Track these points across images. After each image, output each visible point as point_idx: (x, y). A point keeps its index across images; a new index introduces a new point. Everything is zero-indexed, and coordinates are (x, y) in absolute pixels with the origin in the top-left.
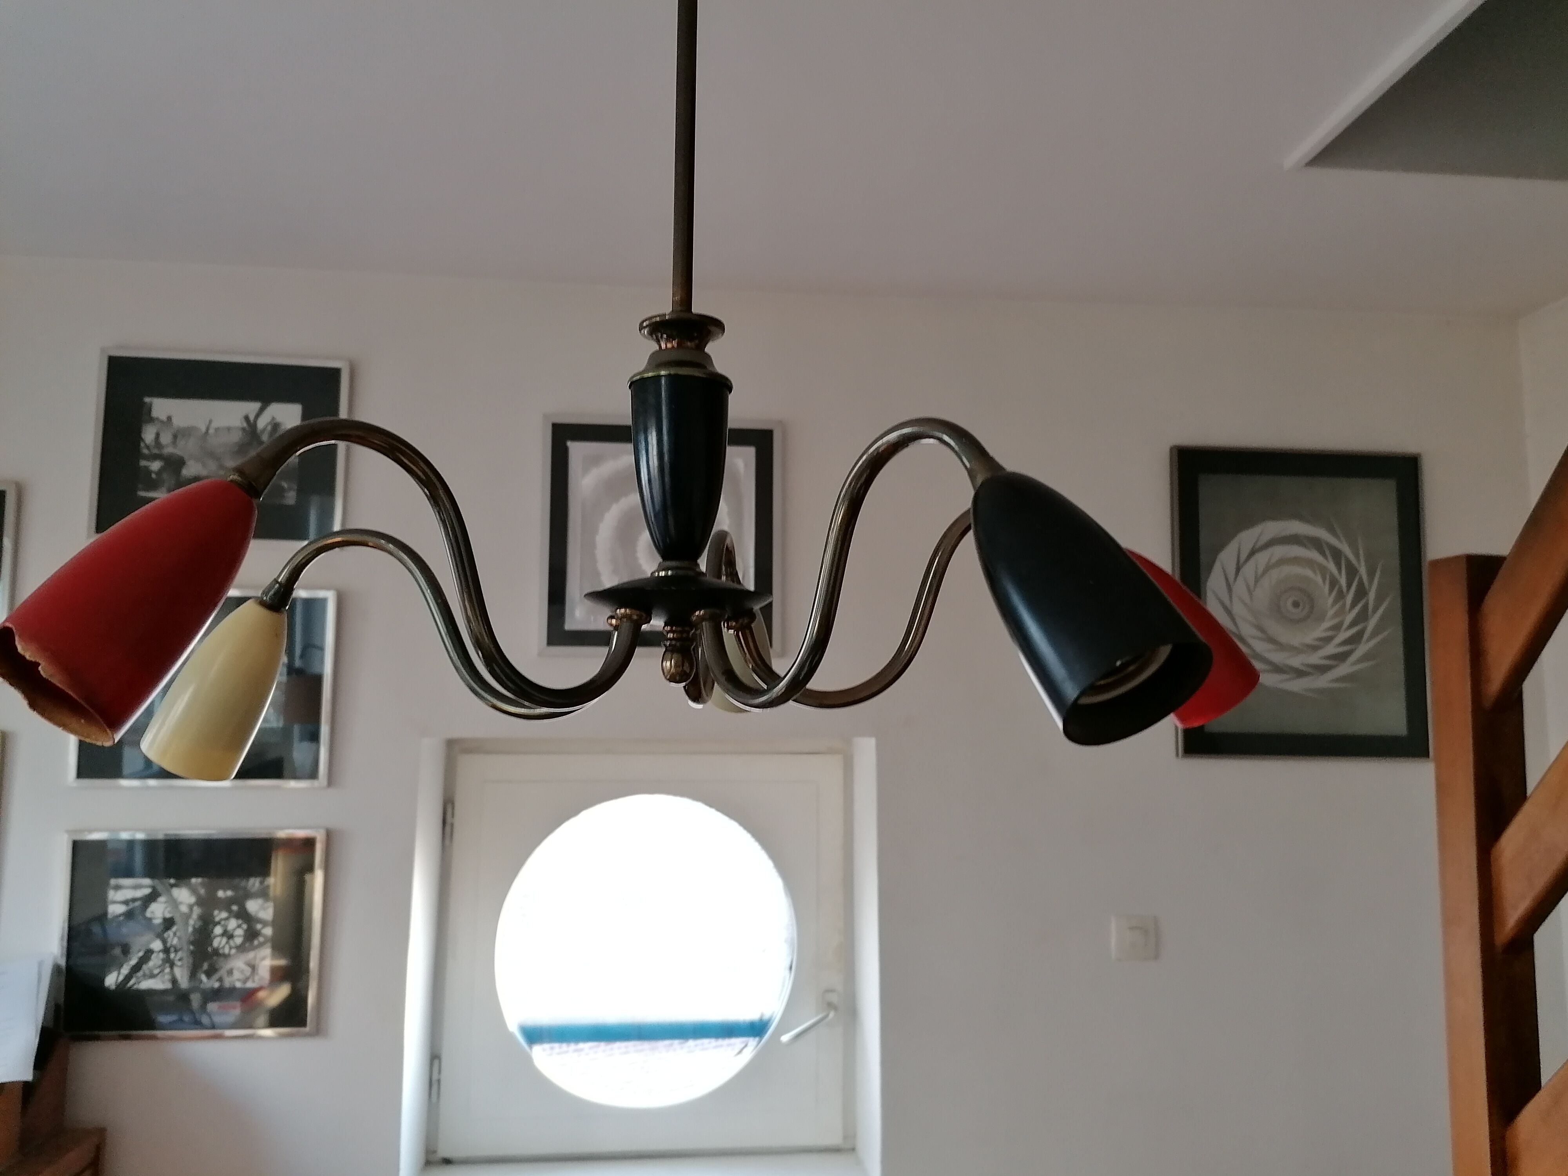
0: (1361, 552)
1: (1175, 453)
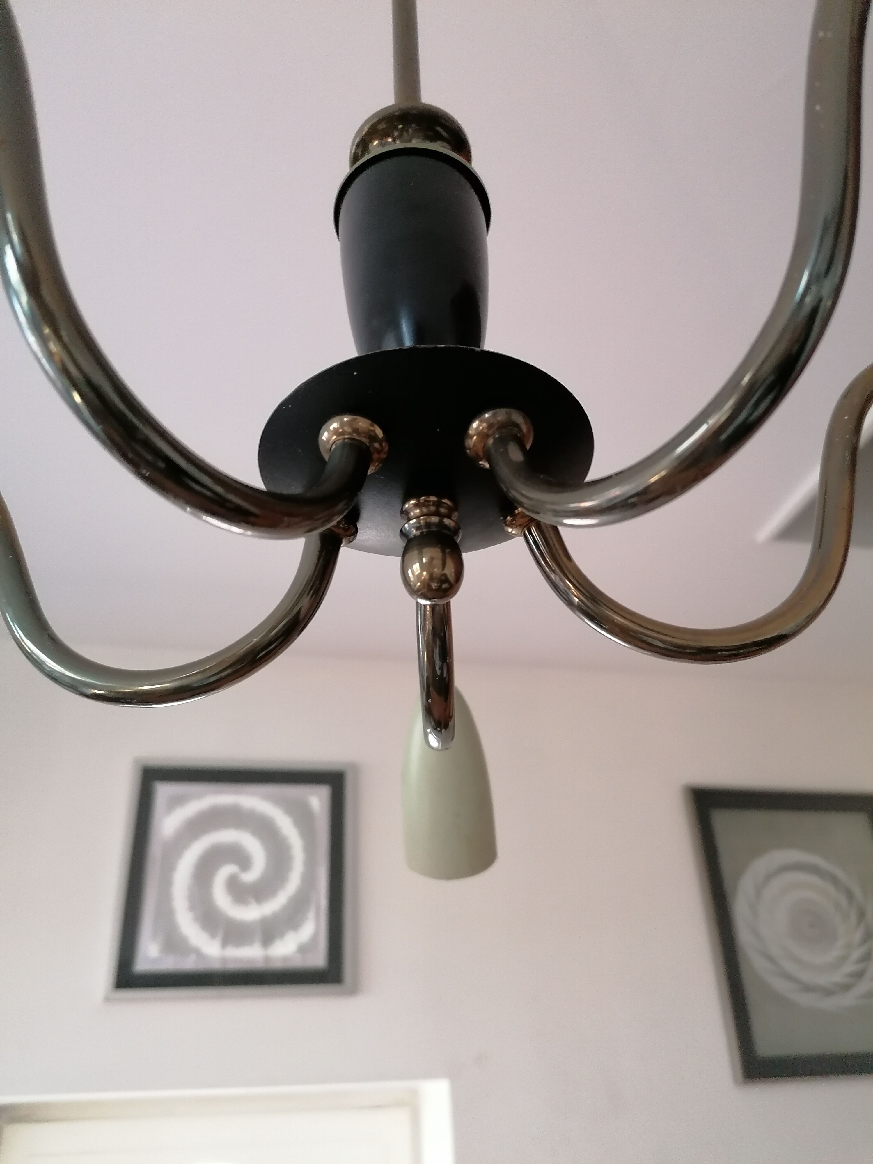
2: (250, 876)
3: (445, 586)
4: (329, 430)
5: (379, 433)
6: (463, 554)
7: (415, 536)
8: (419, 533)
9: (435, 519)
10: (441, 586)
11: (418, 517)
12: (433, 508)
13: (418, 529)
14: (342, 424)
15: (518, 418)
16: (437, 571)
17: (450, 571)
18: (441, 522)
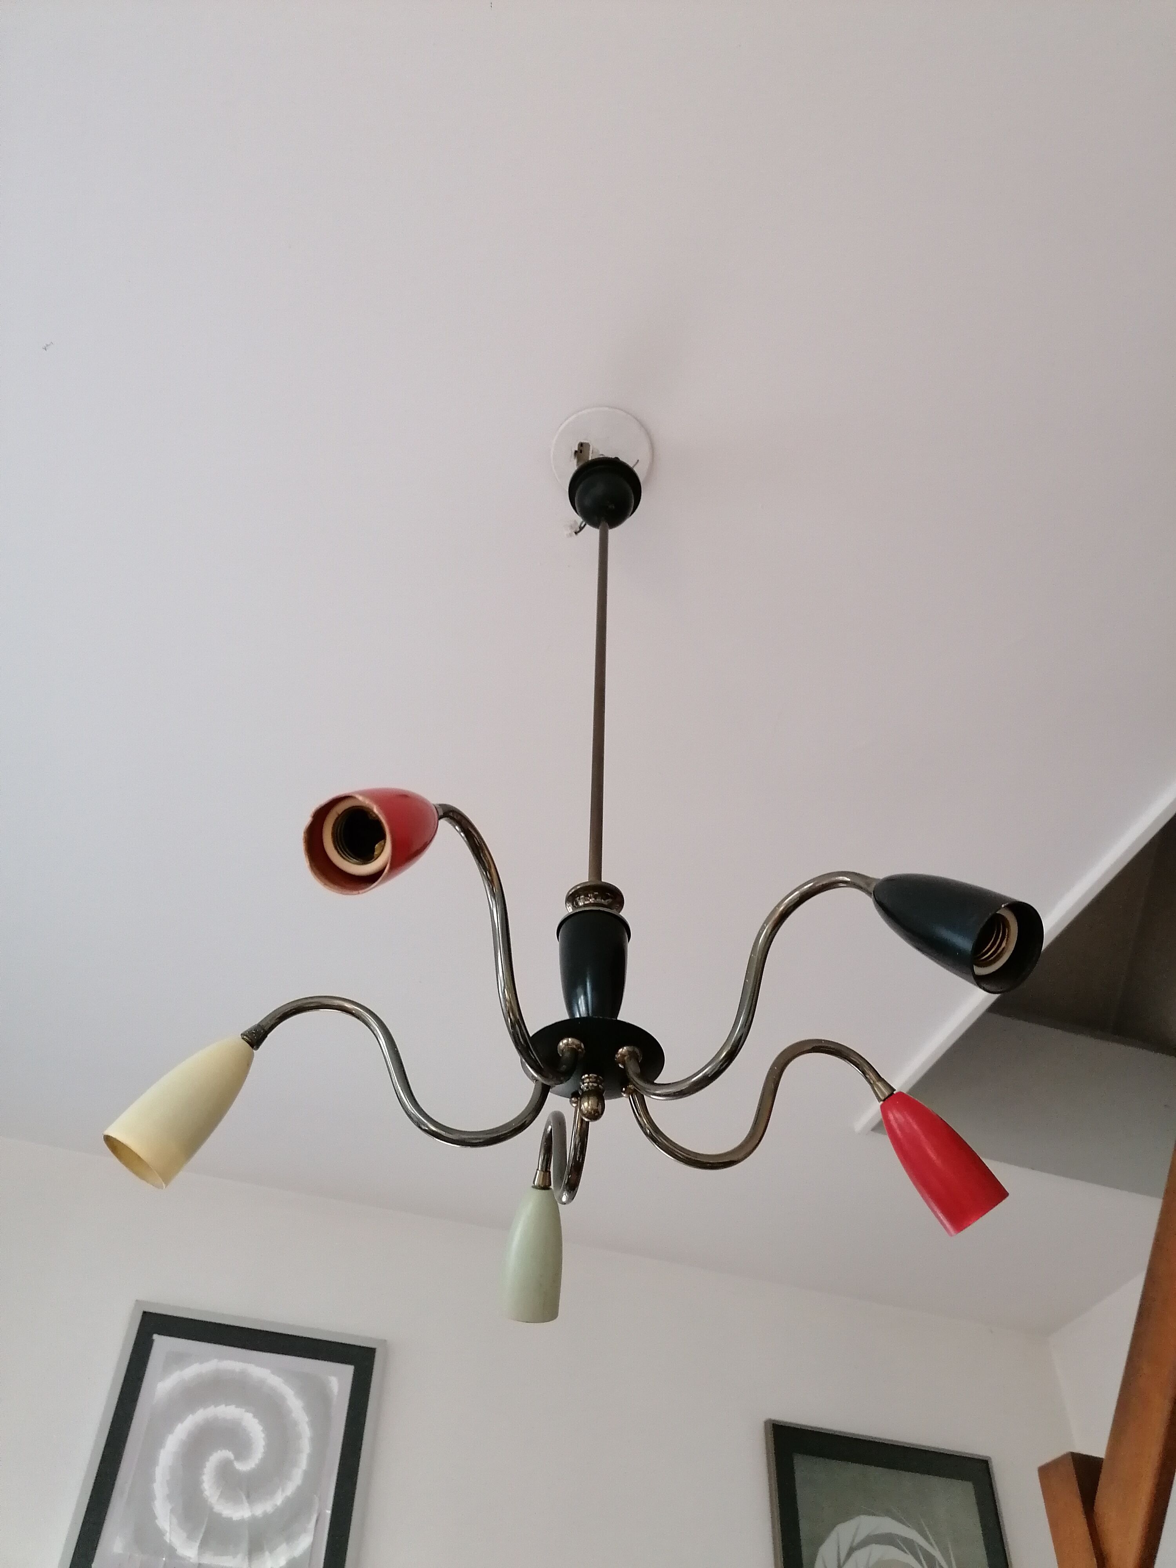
0: (952, 1559)
1: (770, 1429)
2: (244, 1467)
3: (596, 1114)
4: (562, 1042)
5: (583, 1046)
6: (605, 1101)
7: (586, 1091)
8: (587, 1090)
9: (595, 1085)
10: (595, 1114)
11: (588, 1083)
12: (594, 1080)
13: (587, 1088)
14: (573, 1043)
15: (637, 1050)
16: (595, 1108)
17: (600, 1107)
18: (598, 1086)
